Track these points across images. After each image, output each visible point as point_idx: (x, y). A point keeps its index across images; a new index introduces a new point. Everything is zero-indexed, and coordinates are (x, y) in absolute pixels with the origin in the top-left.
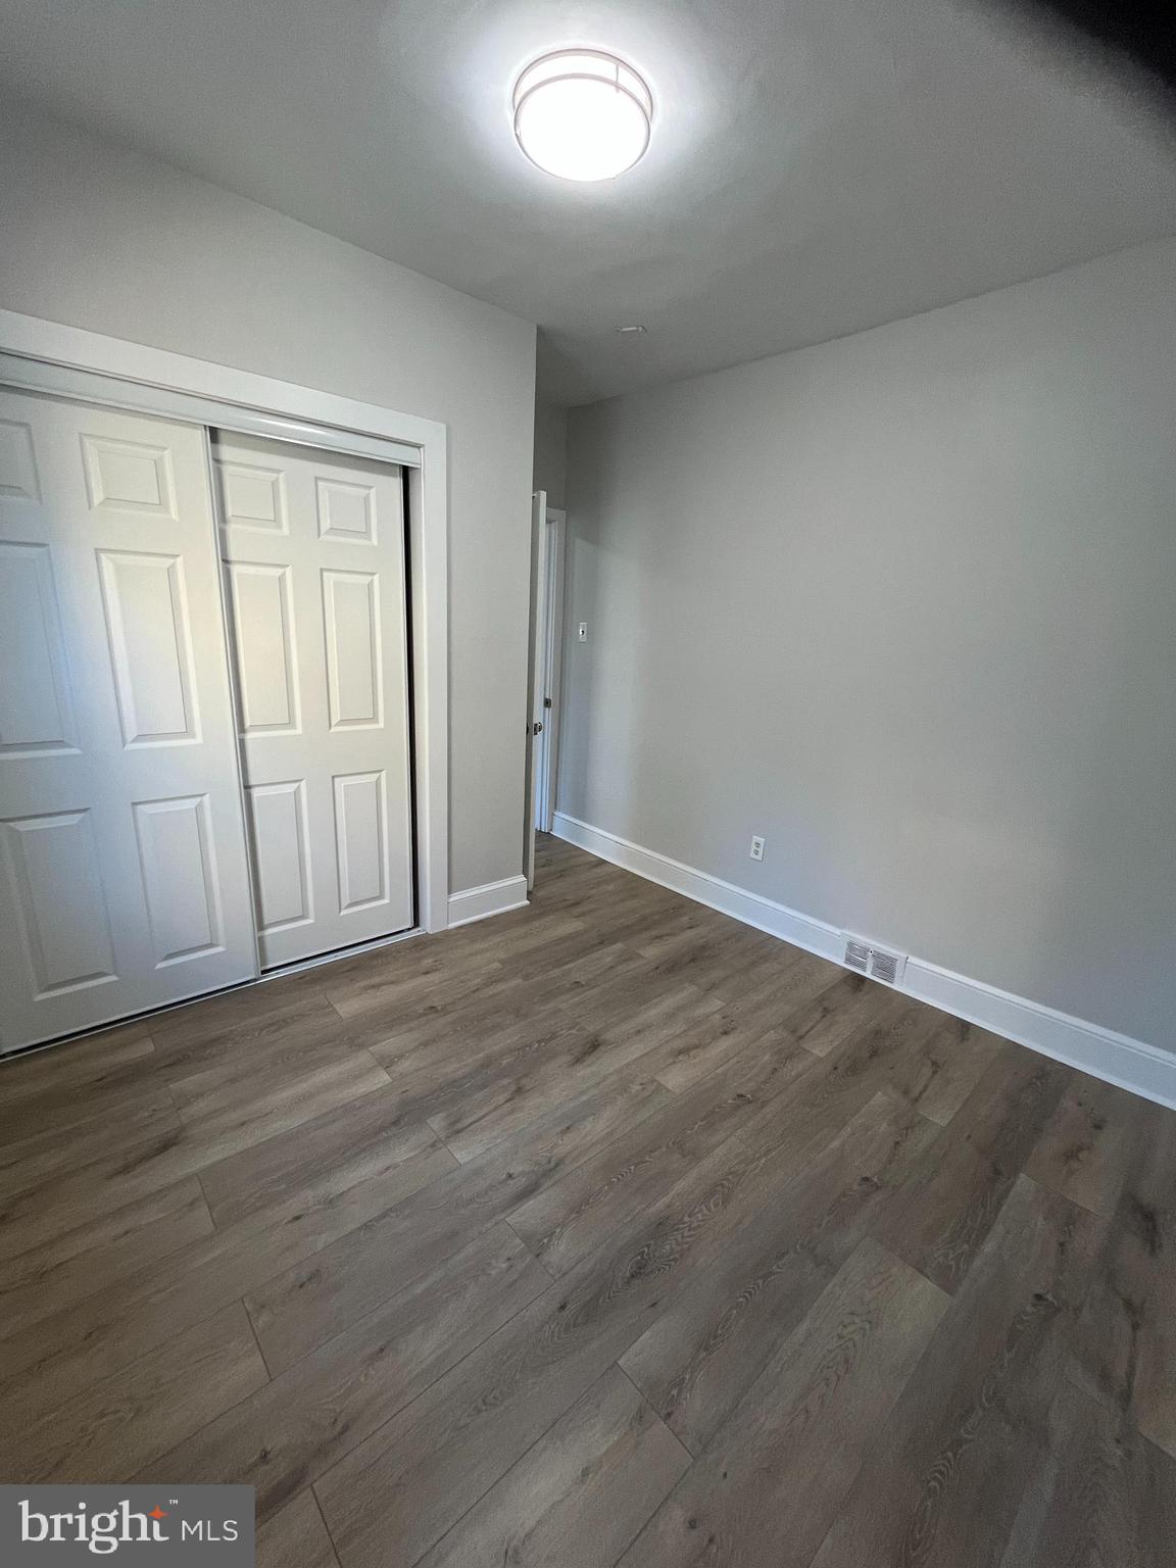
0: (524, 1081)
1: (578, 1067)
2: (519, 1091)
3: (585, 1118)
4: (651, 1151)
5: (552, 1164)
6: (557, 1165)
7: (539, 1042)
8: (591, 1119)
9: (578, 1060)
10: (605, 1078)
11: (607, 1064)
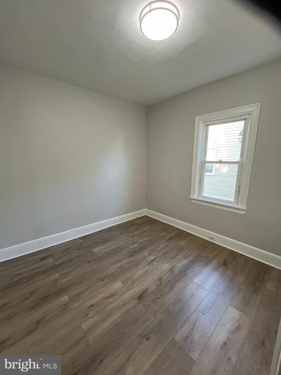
0: (159, 283)
1: (145, 289)
2: (160, 280)
3: (143, 274)
4: (129, 267)
5: (149, 264)
6: (148, 264)
7: (158, 298)
8: (142, 274)
9: (145, 291)
10: (137, 285)
11: (136, 290)
